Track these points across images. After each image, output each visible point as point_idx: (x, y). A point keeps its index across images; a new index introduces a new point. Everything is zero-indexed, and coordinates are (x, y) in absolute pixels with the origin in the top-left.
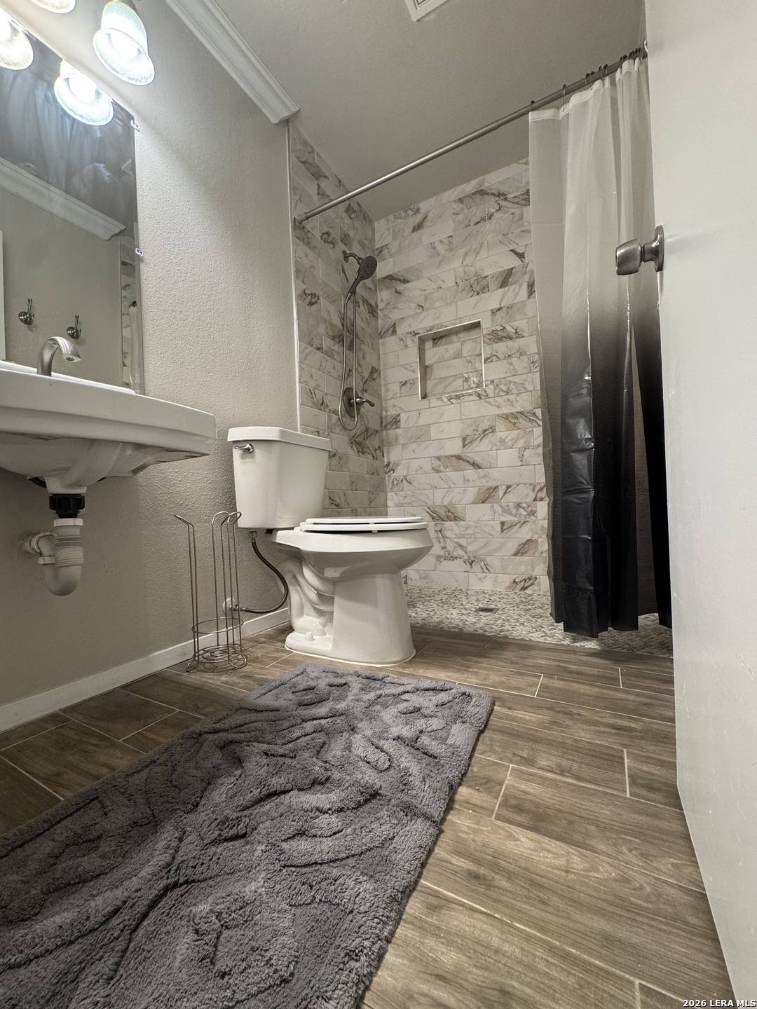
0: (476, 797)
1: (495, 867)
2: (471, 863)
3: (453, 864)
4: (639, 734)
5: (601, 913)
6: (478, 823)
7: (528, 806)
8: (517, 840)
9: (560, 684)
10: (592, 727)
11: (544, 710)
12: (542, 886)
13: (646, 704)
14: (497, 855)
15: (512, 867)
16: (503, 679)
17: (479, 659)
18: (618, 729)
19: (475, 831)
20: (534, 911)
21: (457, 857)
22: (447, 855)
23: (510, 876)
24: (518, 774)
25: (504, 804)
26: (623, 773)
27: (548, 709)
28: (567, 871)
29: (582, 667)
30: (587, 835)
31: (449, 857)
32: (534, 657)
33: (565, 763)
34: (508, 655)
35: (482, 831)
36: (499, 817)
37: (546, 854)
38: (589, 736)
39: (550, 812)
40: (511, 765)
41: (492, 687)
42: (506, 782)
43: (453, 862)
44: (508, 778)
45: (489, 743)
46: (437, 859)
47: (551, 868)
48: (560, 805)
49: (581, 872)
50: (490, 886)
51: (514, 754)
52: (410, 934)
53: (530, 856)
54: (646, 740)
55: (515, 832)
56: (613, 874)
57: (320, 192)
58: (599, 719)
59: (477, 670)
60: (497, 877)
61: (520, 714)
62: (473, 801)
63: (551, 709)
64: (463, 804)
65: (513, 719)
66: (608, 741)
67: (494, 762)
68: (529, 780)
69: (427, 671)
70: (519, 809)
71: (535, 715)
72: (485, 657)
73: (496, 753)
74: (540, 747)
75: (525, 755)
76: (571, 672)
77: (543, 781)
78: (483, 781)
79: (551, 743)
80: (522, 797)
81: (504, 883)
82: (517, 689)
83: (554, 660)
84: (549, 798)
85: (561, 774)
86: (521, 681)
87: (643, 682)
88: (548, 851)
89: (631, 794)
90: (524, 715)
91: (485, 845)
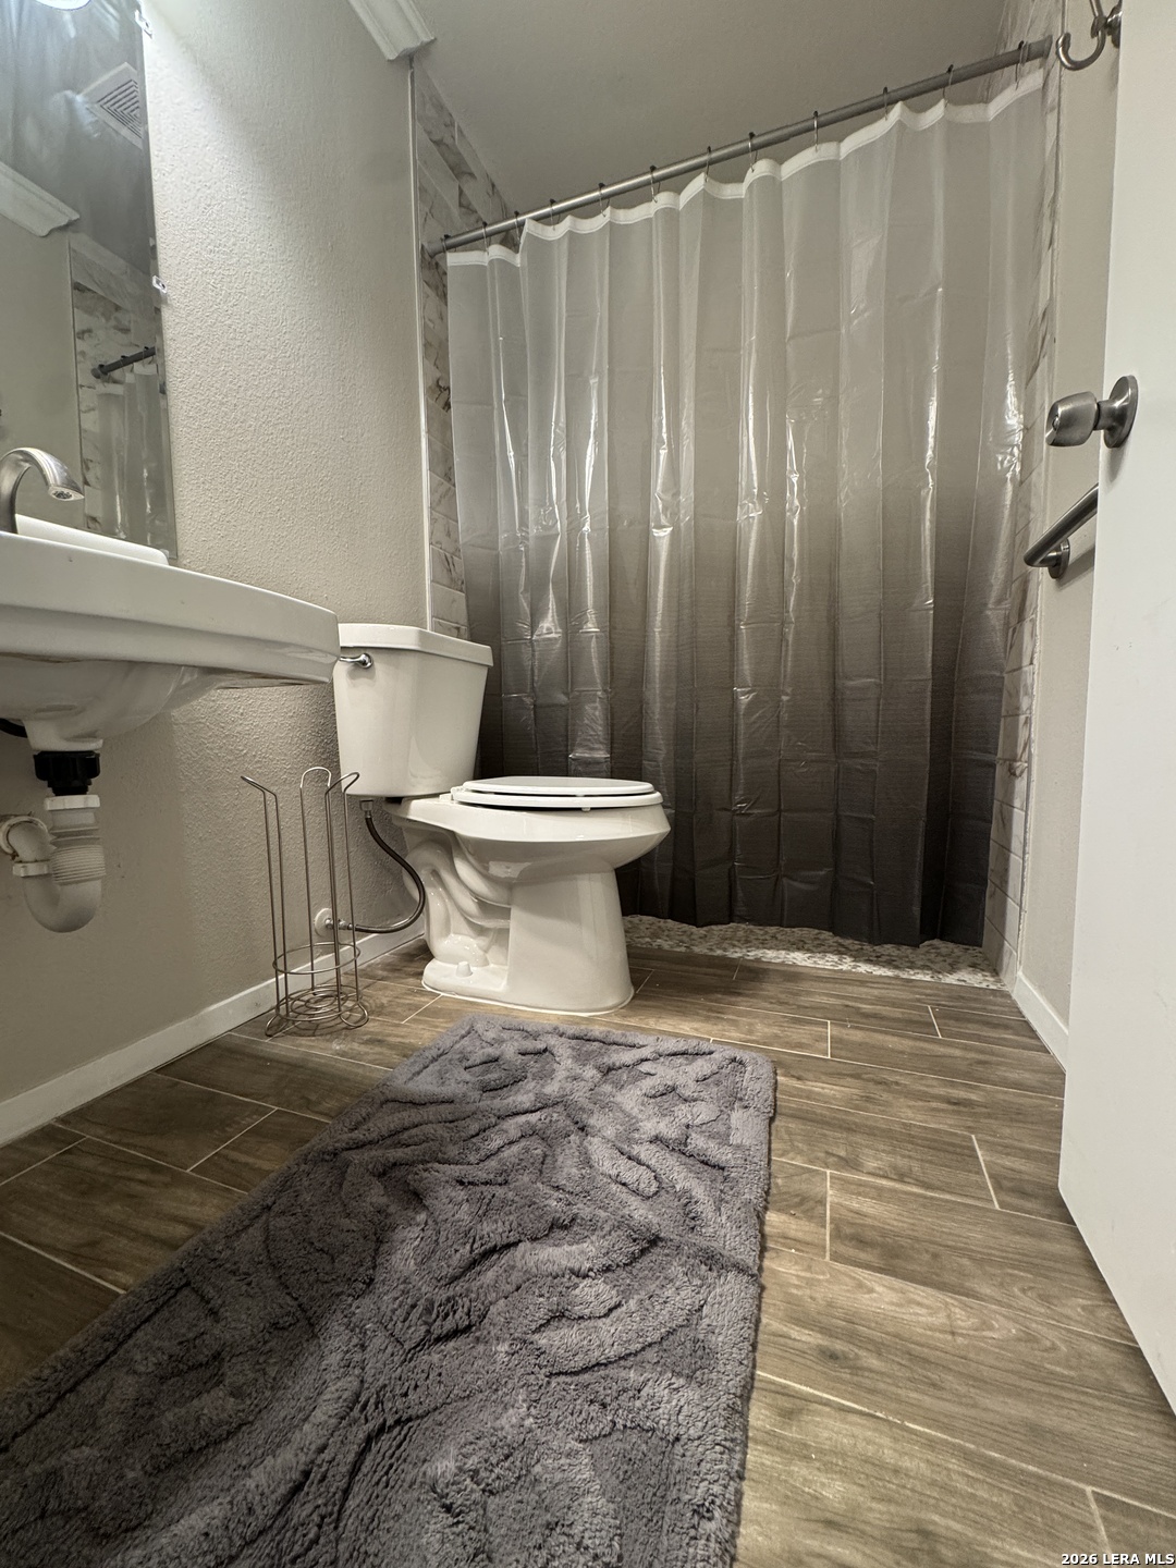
0: (794, 1227)
1: (852, 1337)
2: (819, 1336)
3: (794, 1339)
4: (984, 1110)
5: (1015, 1392)
6: (809, 1269)
7: (871, 1235)
8: (871, 1291)
9: (857, 1036)
10: (920, 1103)
11: (849, 1079)
12: (926, 1361)
13: (980, 1062)
14: (852, 1318)
15: (876, 1335)
16: (776, 1030)
17: (733, 999)
18: (955, 1104)
19: (810, 1283)
20: (927, 1401)
21: (798, 1329)
22: (781, 1326)
23: (878, 1348)
24: (844, 1185)
25: (837, 1235)
26: (979, 1172)
27: (852, 1076)
28: (953, 1333)
29: (879, 1007)
30: (962, 1273)
31: (785, 1329)
32: (809, 993)
33: (901, 1162)
34: (770, 989)
35: (819, 1280)
36: (836, 1257)
37: (918, 1310)
38: (919, 1117)
39: (903, 1242)
40: (828, 1172)
41: (764, 1044)
42: (829, 1199)
43: (793, 1336)
44: (830, 1192)
45: (786, 1137)
46: (769, 1334)
47: (930, 1329)
48: (913, 1230)
49: (972, 1333)
50: (856, 1369)
51: (827, 1153)
52: (767, 1460)
53: (896, 1315)
54: (996, 1119)
55: (864, 1278)
56: (1014, 1331)
57: (464, 203)
58: (925, 1089)
59: (734, 1017)
60: (862, 1353)
61: (817, 1087)
62: (792, 1234)
63: (856, 1076)
64: (780, 1240)
65: (809, 1095)
66: (947, 1124)
67: (803, 1168)
68: (859, 1194)
69: (661, 1021)
70: (860, 1241)
71: (835, 1087)
72: (739, 994)
73: (800, 1152)
74: (858, 1138)
75: (843, 1154)
76: (867, 1016)
77: (879, 1194)
78: (797, 1200)
79: (872, 1132)
80: (858, 1221)
81: (873, 1362)
82: (800, 1046)
83: (838, 997)
84: (895, 1220)
85: (901, 1181)
86: (800, 1033)
87: (967, 1028)
88: (919, 1304)
89: (1002, 1204)
90: (823, 1088)
91: (830, 1305)
